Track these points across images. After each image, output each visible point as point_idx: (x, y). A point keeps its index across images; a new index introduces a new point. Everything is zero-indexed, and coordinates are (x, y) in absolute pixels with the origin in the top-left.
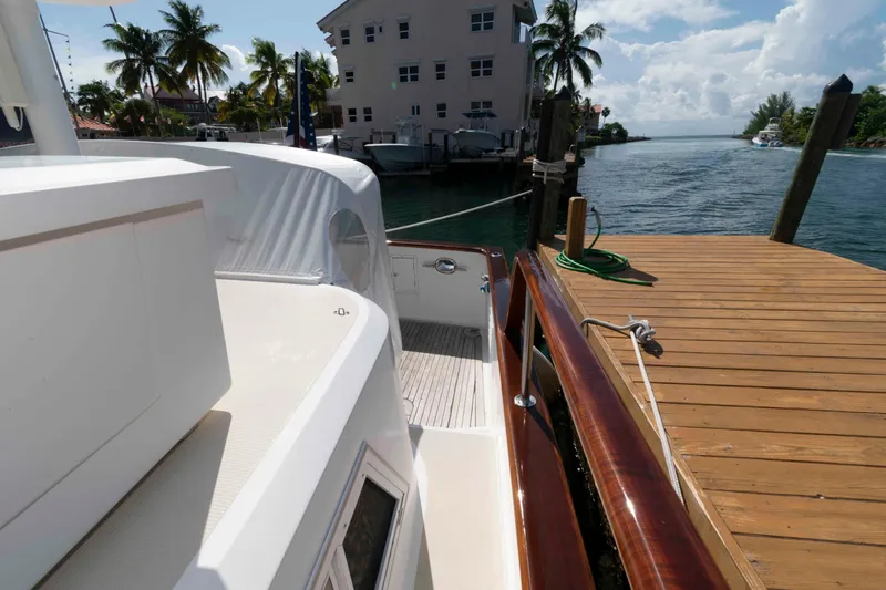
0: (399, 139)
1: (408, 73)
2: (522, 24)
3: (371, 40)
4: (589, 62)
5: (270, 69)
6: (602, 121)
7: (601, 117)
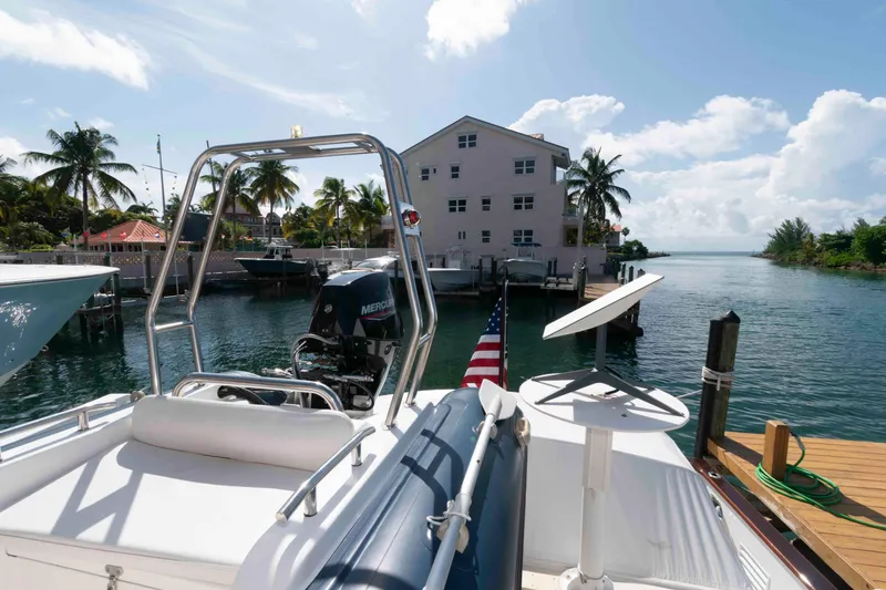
0: (451, 262)
1: (458, 205)
2: (558, 168)
3: (425, 178)
4: (618, 197)
5: (334, 198)
6: (622, 239)
7: (622, 236)
